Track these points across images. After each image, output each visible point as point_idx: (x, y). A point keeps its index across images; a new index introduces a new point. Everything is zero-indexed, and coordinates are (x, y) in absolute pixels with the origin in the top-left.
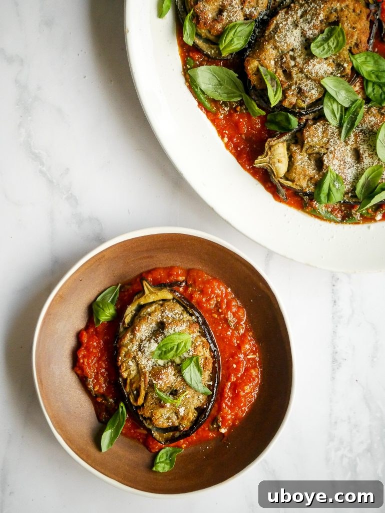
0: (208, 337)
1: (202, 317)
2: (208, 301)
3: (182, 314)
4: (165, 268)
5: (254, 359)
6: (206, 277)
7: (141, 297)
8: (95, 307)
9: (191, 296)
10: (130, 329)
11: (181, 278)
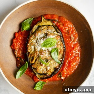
0: (63, 42)
1: (62, 34)
2: (65, 29)
3: (55, 32)
4: (51, 15)
5: (78, 54)
6: (66, 20)
7: (40, 23)
8: (22, 24)
9: (59, 26)
10: (34, 34)
11: (56, 19)
